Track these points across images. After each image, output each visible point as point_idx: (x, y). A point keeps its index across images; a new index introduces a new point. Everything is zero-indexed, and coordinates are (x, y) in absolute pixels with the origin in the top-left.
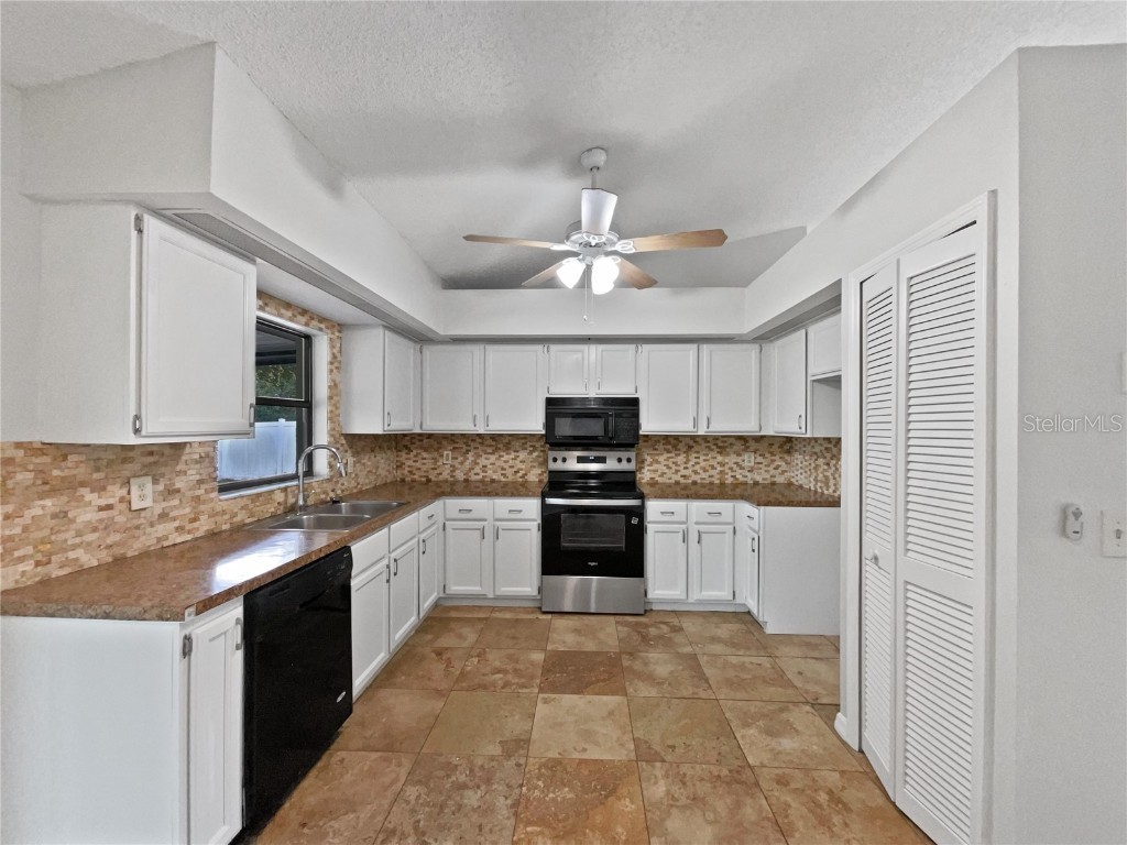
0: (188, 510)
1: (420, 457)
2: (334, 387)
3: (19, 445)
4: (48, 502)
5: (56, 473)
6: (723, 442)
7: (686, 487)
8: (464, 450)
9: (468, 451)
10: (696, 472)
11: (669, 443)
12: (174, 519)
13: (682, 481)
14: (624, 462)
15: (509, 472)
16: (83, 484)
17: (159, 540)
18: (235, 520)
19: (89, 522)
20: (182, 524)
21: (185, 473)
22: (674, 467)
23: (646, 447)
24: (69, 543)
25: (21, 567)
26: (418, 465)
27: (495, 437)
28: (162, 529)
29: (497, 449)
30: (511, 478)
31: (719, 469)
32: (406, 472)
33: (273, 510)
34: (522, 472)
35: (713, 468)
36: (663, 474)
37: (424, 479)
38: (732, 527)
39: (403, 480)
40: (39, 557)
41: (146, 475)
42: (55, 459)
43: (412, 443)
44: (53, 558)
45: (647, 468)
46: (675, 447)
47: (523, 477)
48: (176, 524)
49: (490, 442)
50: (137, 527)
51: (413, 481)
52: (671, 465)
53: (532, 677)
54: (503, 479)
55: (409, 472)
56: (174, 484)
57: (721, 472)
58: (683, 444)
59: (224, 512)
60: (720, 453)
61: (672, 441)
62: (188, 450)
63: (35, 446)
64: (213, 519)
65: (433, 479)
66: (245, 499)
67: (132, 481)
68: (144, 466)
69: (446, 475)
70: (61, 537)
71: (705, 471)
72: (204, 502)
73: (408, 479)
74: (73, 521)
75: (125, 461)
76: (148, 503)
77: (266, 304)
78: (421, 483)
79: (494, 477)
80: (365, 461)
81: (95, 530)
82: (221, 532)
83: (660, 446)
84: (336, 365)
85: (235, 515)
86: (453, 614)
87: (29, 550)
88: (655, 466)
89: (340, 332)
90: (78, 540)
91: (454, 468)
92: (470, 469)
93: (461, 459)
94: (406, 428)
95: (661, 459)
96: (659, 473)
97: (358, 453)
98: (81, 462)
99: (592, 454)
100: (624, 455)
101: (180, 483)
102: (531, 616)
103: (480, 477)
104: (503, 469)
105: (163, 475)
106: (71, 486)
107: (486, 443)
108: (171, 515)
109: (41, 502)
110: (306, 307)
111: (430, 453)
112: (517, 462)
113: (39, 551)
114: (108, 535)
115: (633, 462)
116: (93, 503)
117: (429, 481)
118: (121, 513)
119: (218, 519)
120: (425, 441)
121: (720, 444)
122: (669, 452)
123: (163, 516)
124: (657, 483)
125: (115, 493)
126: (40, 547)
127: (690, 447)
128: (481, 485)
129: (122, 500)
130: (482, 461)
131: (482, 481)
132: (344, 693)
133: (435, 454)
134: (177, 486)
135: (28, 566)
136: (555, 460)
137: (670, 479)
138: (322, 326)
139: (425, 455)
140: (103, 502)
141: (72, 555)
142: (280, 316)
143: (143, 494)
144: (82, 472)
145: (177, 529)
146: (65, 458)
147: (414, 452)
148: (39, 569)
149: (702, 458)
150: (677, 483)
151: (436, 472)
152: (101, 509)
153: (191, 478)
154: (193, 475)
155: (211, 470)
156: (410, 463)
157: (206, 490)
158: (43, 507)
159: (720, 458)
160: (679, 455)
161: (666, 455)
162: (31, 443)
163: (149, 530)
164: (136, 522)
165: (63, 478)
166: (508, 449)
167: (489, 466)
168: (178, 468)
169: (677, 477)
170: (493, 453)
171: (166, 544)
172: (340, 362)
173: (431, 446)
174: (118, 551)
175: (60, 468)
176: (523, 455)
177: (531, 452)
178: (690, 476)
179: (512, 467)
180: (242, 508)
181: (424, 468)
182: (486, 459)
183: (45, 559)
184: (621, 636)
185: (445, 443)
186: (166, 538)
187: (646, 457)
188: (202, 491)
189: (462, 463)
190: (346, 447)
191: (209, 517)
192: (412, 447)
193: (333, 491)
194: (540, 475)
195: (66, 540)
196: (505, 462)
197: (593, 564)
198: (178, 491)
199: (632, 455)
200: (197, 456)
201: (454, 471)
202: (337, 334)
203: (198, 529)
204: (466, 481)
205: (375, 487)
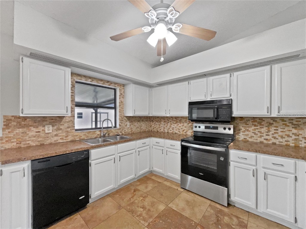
0: (64, 134)
1: (156, 124)
2: (121, 102)
3: (13, 116)
4: (21, 130)
5: (23, 123)
6: (297, 121)
7: (267, 145)
8: (167, 122)
9: (168, 122)
10: (275, 138)
11: (256, 121)
12: (60, 136)
13: (265, 142)
14: (227, 129)
15: (181, 130)
16: (31, 126)
17: (55, 141)
18: (81, 138)
19: (33, 135)
20: (63, 137)
21: (63, 125)
22: (259, 134)
23: (240, 123)
24: (27, 139)
25: (13, 144)
26: (155, 126)
27: (176, 118)
28: (56, 138)
29: (177, 122)
30: (181, 133)
31: (294, 137)
32: (152, 128)
33: (96, 136)
34: (185, 131)
35: (288, 136)
36: (252, 137)
37: (157, 131)
38: (293, 176)
39: (152, 131)
40: (18, 142)
41: (51, 125)
42: (22, 120)
43: (154, 120)
44: (22, 143)
45: (241, 133)
46: (260, 124)
47: (185, 133)
48: (61, 137)
49: (175, 119)
50: (48, 137)
51: (154, 131)
52: (257, 133)
53: (151, 217)
54: (179, 133)
55: (153, 128)
56: (60, 127)
57: (296, 139)
58: (265, 122)
59: (77, 136)
60: (295, 128)
61: (258, 120)
62: (64, 119)
63: (17, 117)
64: (73, 137)
65: (159, 131)
66: (85, 133)
67: (46, 126)
68: (50, 122)
69: (162, 130)
70: (25, 138)
71: (282, 137)
72: (70, 132)
73: (153, 130)
74: (28, 134)
75: (43, 121)
76: (51, 131)
77: (93, 80)
78: (156, 132)
79: (176, 132)
80: (136, 124)
81: (34, 137)
82: (76, 141)
83: (250, 123)
84: (122, 96)
85: (81, 136)
86: (153, 178)
87: (15, 140)
88: (247, 133)
89: (123, 87)
90: (29, 139)
91: (164, 128)
92: (169, 129)
93: (166, 125)
94: (146, 114)
95: (251, 129)
96: (249, 136)
97: (132, 122)
98: (30, 121)
99: (211, 125)
100: (227, 126)
101: (61, 127)
102: (176, 188)
103: (171, 132)
104: (179, 129)
105: (56, 125)
106: (28, 126)
107: (174, 120)
108: (59, 135)
109: (19, 129)
110: (109, 81)
111: (158, 123)
112: (184, 127)
113: (18, 141)
114: (39, 138)
115: (232, 130)
116: (34, 130)
117: (158, 131)
118: (43, 133)
119: (75, 137)
120: (157, 119)
121: (295, 123)
122: (255, 126)
123: (56, 135)
124: (248, 141)
125: (41, 129)
126: (18, 140)
127: (271, 124)
128: (172, 134)
129: (43, 130)
130: (172, 126)
131: (172, 133)
132: (84, 196)
133: (159, 123)
134: (61, 128)
135: (15, 144)
136: (196, 127)
137: (257, 140)
138: (116, 85)
139: (157, 123)
140: (37, 131)
141: (27, 142)
142: (99, 83)
143: (49, 129)
144: (30, 123)
145: (61, 139)
146: (26, 120)
147: (154, 122)
148: (18, 145)
149: (280, 130)
150: (261, 143)
151: (160, 129)
152: (37, 132)
153: (66, 126)
154: (66, 125)
155: (73, 124)
156: (153, 125)
157: (71, 129)
158: (19, 131)
159: (294, 131)
160: (263, 128)
161: (253, 128)
162: (16, 116)
163: (51, 138)
164: (47, 136)
165: (25, 125)
166: (181, 122)
167: (175, 128)
168: (61, 123)
169: (262, 139)
170: (176, 124)
171: (57, 142)
172: (124, 95)
173: (158, 120)
174: (42, 143)
175: (24, 122)
176: (185, 124)
177: (188, 124)
178: (270, 140)
179: (182, 129)
180: (84, 135)
181: (157, 127)
182: (174, 125)
183: (20, 143)
184: (206, 214)
185: (162, 120)
186: (57, 141)
187: (241, 127)
188: (69, 130)
189: (166, 126)
190: (127, 120)
191: (72, 136)
192: (154, 121)
193: (121, 132)
194: (192, 132)
195: (26, 139)
196: (180, 127)
197: (201, 174)
198: (61, 129)
199: (232, 127)
200: (68, 121)
201: (164, 129)
202: (122, 87)
203: (68, 139)
204: (168, 132)
205: (140, 132)
